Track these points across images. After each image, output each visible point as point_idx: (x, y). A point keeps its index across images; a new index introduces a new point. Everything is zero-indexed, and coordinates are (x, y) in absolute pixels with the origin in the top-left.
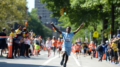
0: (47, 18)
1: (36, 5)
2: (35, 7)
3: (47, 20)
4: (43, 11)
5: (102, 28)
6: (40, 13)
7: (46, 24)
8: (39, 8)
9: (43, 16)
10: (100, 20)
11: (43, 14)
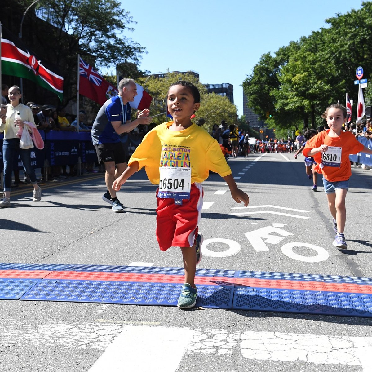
0: (254, 123)
1: (244, 113)
2: (244, 114)
3: (254, 124)
4: (251, 117)
5: (303, 127)
6: (248, 119)
7: (253, 128)
8: (247, 115)
9: (251, 121)
10: (301, 119)
11: (251, 119)
